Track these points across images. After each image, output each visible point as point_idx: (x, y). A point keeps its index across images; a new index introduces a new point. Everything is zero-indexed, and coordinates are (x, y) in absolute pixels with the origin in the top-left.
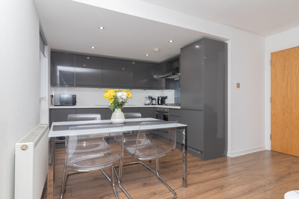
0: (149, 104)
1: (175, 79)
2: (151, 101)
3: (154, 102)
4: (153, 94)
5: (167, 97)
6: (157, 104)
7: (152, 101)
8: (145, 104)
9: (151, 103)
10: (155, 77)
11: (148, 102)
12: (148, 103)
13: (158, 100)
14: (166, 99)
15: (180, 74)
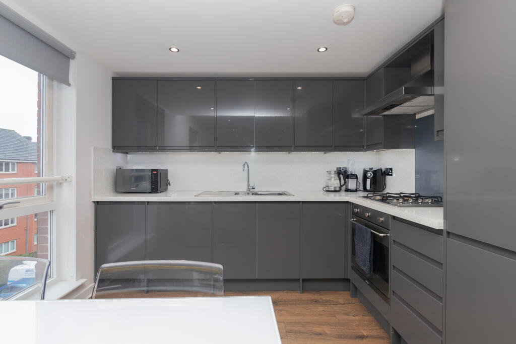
0: (338, 189)
1: (418, 117)
2: (343, 182)
3: (352, 184)
4: (348, 163)
5: (391, 169)
6: (361, 188)
7: (345, 182)
8: (327, 189)
9: (344, 188)
10: (355, 115)
11: (335, 183)
12: (335, 187)
13: (365, 178)
14: (388, 177)
15: (437, 90)
